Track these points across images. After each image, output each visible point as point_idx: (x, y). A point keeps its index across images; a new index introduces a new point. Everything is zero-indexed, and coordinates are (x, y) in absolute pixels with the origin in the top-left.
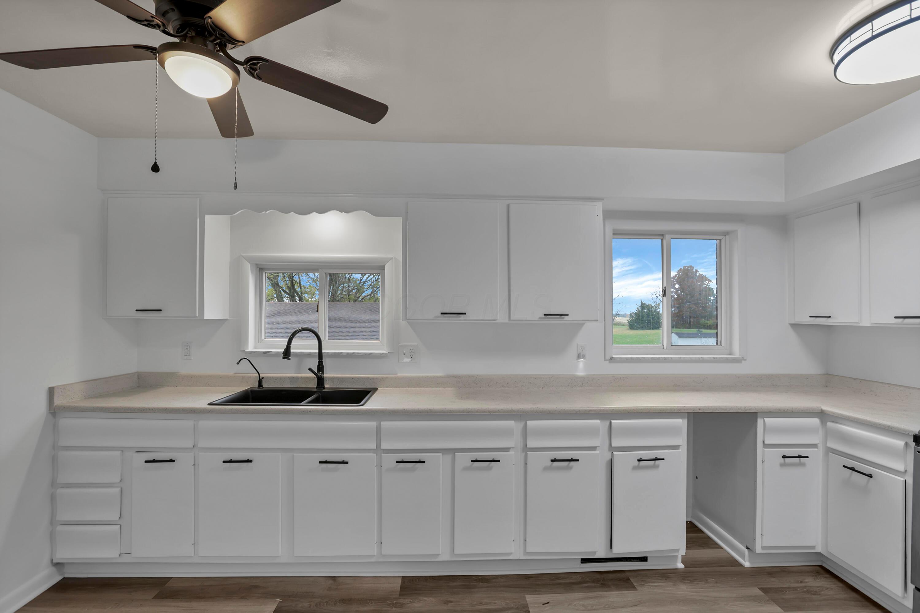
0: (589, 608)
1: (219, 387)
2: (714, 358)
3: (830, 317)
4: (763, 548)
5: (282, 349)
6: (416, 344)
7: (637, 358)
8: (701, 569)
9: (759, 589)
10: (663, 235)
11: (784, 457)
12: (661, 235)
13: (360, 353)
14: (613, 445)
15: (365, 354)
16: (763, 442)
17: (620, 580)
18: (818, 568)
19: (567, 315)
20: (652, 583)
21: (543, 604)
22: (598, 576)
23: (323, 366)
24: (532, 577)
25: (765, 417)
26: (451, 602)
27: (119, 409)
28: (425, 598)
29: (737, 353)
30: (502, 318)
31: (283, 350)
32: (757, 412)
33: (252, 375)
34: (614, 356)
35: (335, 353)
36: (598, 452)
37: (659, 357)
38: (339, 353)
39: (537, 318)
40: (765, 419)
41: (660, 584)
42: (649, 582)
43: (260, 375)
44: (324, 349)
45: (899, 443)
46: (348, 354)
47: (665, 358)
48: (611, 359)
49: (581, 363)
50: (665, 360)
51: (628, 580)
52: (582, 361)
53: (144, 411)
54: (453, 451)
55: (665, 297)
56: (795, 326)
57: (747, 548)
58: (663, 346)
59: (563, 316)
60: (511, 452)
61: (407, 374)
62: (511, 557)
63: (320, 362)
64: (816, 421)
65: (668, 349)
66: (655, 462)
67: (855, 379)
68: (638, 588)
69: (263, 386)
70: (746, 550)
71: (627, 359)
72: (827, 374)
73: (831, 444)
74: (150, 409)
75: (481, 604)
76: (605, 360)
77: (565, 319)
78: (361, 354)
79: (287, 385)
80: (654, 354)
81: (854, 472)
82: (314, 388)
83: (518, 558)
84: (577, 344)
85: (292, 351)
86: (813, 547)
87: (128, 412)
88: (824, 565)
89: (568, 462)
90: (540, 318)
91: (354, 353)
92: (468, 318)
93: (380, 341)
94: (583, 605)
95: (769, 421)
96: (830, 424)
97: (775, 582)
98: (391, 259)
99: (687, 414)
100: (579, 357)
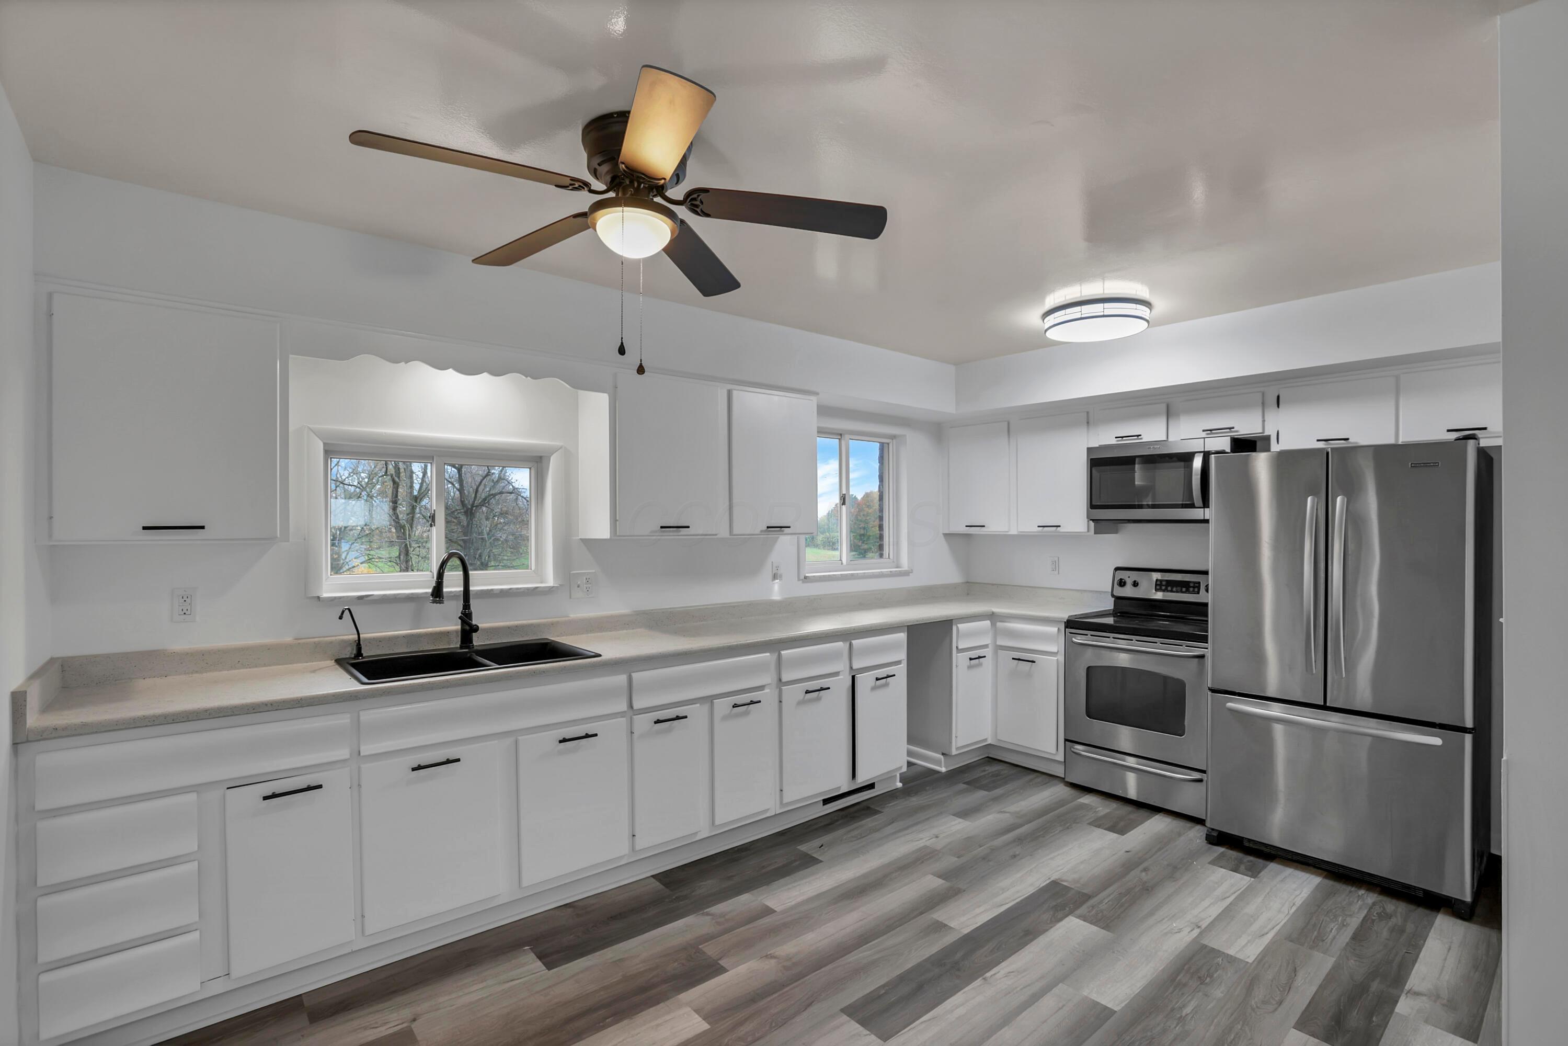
0: (859, 837)
1: (267, 666)
2: (891, 572)
3: (984, 526)
4: (957, 749)
5: (428, 588)
6: (594, 571)
7: (824, 576)
8: (915, 783)
9: (964, 783)
10: (841, 435)
11: (971, 659)
12: (840, 435)
13: (521, 588)
14: (855, 667)
15: (528, 589)
16: (957, 647)
17: (863, 809)
18: (987, 759)
19: (789, 527)
20: (889, 803)
21: (820, 847)
22: (841, 813)
23: (471, 613)
24: (786, 833)
25: (959, 624)
26: (733, 876)
27: (198, 713)
28: (702, 883)
29: (905, 564)
30: (724, 532)
31: (430, 590)
32: (952, 620)
33: (333, 638)
34: (807, 575)
35: (482, 591)
36: (842, 677)
37: (847, 574)
38: (488, 590)
39: (758, 532)
40: (958, 625)
41: (893, 804)
42: (886, 804)
43: (361, 636)
44: (447, 587)
45: (1054, 630)
46: (502, 590)
47: (852, 575)
48: (805, 578)
49: (776, 585)
50: (852, 577)
51: (868, 808)
52: (777, 582)
53: (254, 709)
54: (710, 699)
55: (843, 506)
56: (947, 536)
57: (943, 754)
58: (841, 561)
59: (783, 529)
60: (767, 691)
61: (578, 615)
62: (768, 815)
63: (467, 605)
64: (987, 623)
65: (847, 564)
66: (886, 680)
67: (993, 585)
68: (883, 811)
69: (364, 655)
70: (942, 757)
71: (820, 577)
72: (968, 582)
73: (1000, 642)
74: (266, 705)
75: (763, 867)
76: (799, 580)
77: (785, 532)
78: (522, 590)
79: (402, 649)
80: (836, 571)
81: (1020, 661)
82: (457, 648)
83: (774, 814)
84: (772, 562)
85: (445, 590)
86: (986, 740)
87: (219, 717)
88: (990, 756)
89: (818, 692)
90: (762, 531)
91: (511, 589)
92: (692, 533)
93: (533, 568)
94: (853, 837)
95: (962, 627)
96: (999, 624)
97: (969, 777)
98: (561, 448)
99: (906, 628)
100: (775, 577)
